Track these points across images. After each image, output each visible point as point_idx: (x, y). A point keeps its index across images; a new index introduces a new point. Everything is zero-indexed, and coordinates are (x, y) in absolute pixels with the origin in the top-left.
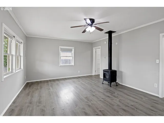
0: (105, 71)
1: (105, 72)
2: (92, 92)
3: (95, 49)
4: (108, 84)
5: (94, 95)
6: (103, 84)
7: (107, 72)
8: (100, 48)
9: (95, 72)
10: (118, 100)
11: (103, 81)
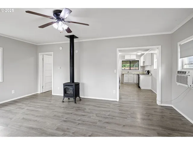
0: (67, 85)
1: (67, 87)
2: (59, 117)
3: (42, 56)
4: (68, 101)
5: (65, 121)
6: (64, 102)
7: (70, 85)
8: (51, 55)
9: (43, 88)
10: (95, 115)
11: (64, 98)
